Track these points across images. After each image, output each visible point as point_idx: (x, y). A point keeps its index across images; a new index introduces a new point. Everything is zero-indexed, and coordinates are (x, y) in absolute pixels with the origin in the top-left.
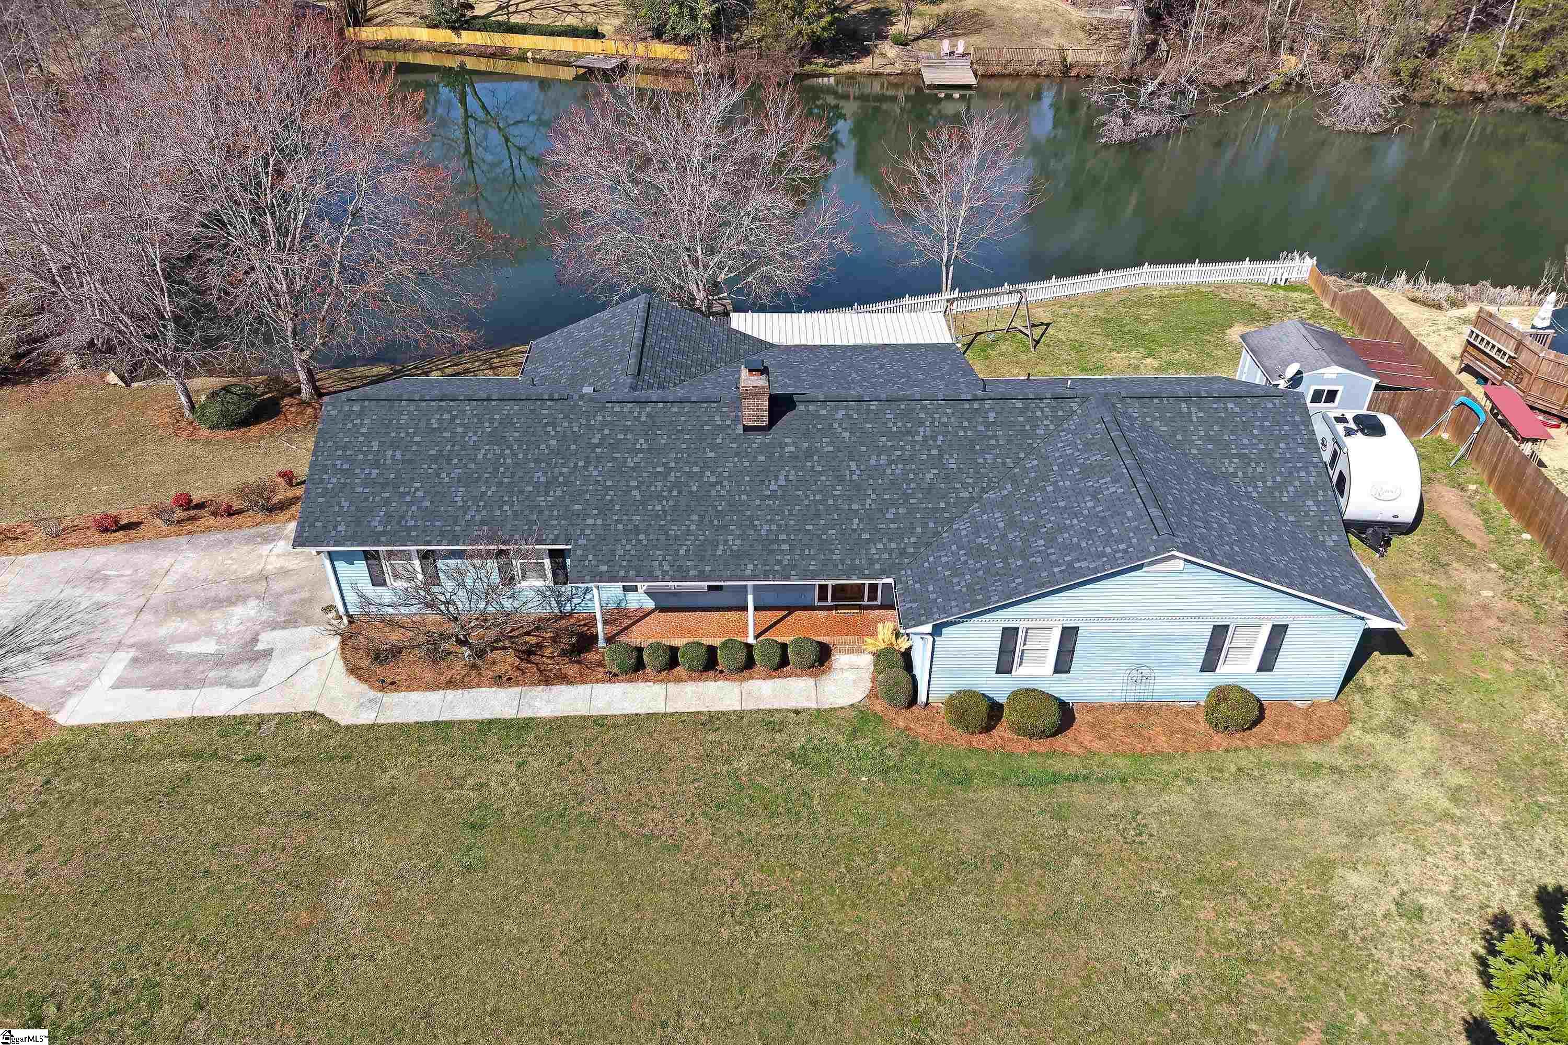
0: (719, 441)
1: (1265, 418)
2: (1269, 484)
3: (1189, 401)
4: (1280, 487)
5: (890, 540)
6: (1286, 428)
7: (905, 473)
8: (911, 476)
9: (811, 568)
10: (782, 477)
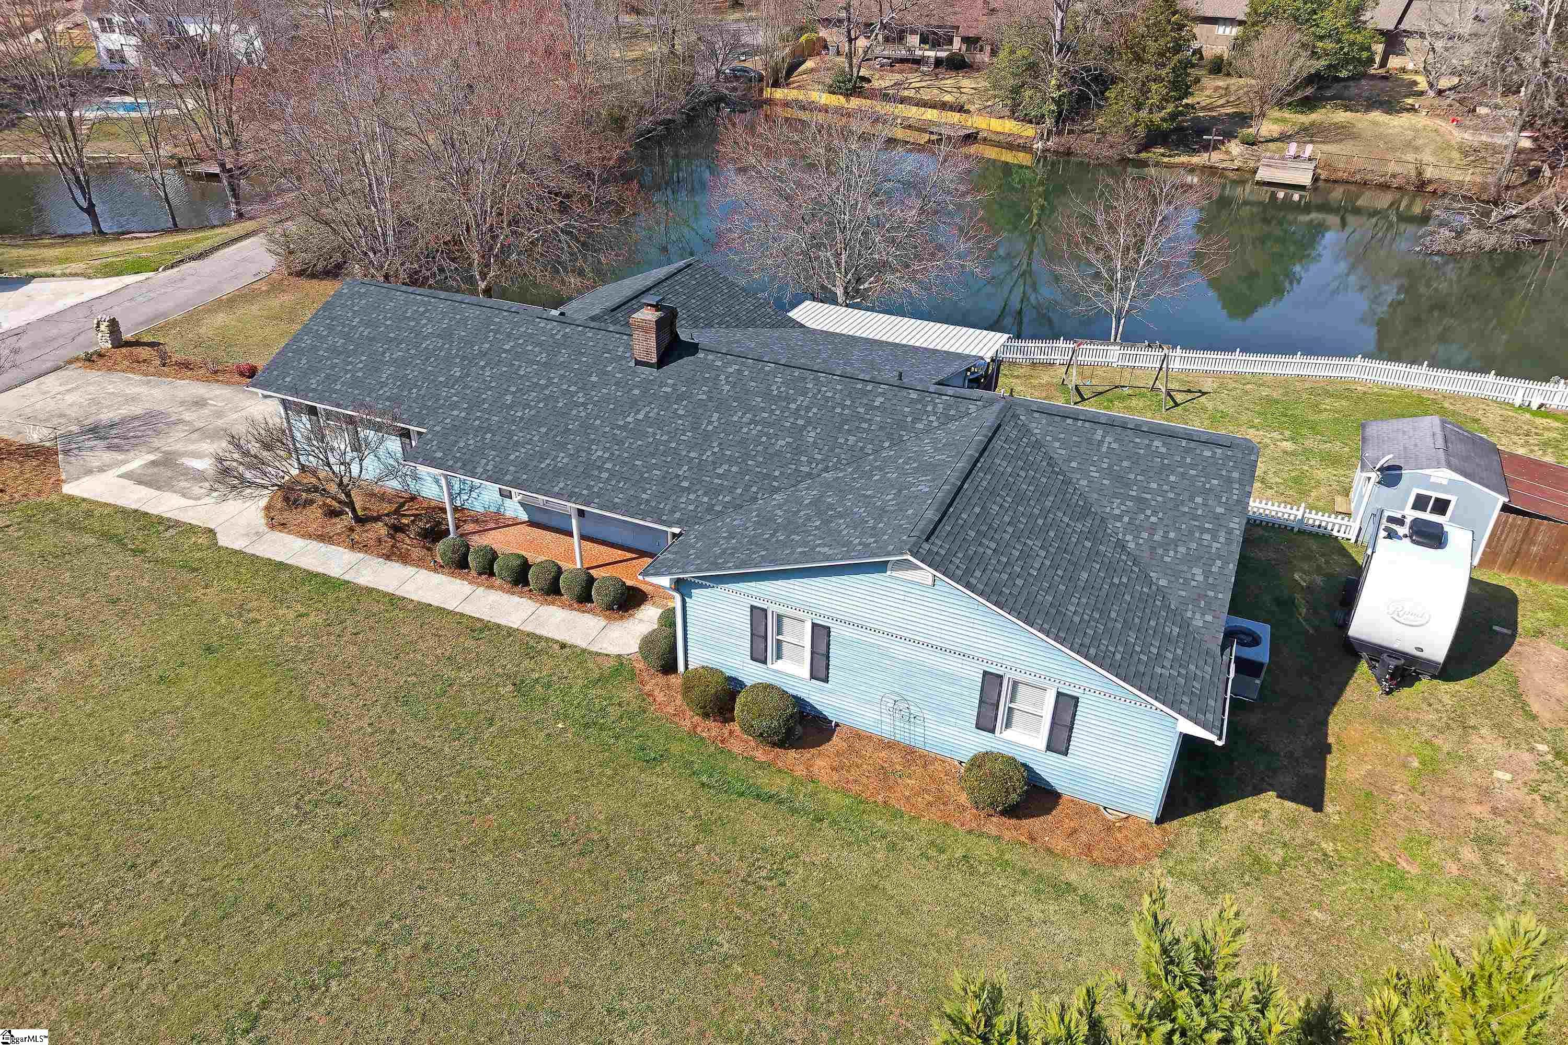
0: (609, 369)
1: (1192, 466)
2: (1156, 538)
3: (1108, 428)
4: (1167, 544)
5: (705, 494)
6: (1215, 482)
7: (761, 433)
8: (764, 439)
9: (616, 500)
10: (643, 413)
